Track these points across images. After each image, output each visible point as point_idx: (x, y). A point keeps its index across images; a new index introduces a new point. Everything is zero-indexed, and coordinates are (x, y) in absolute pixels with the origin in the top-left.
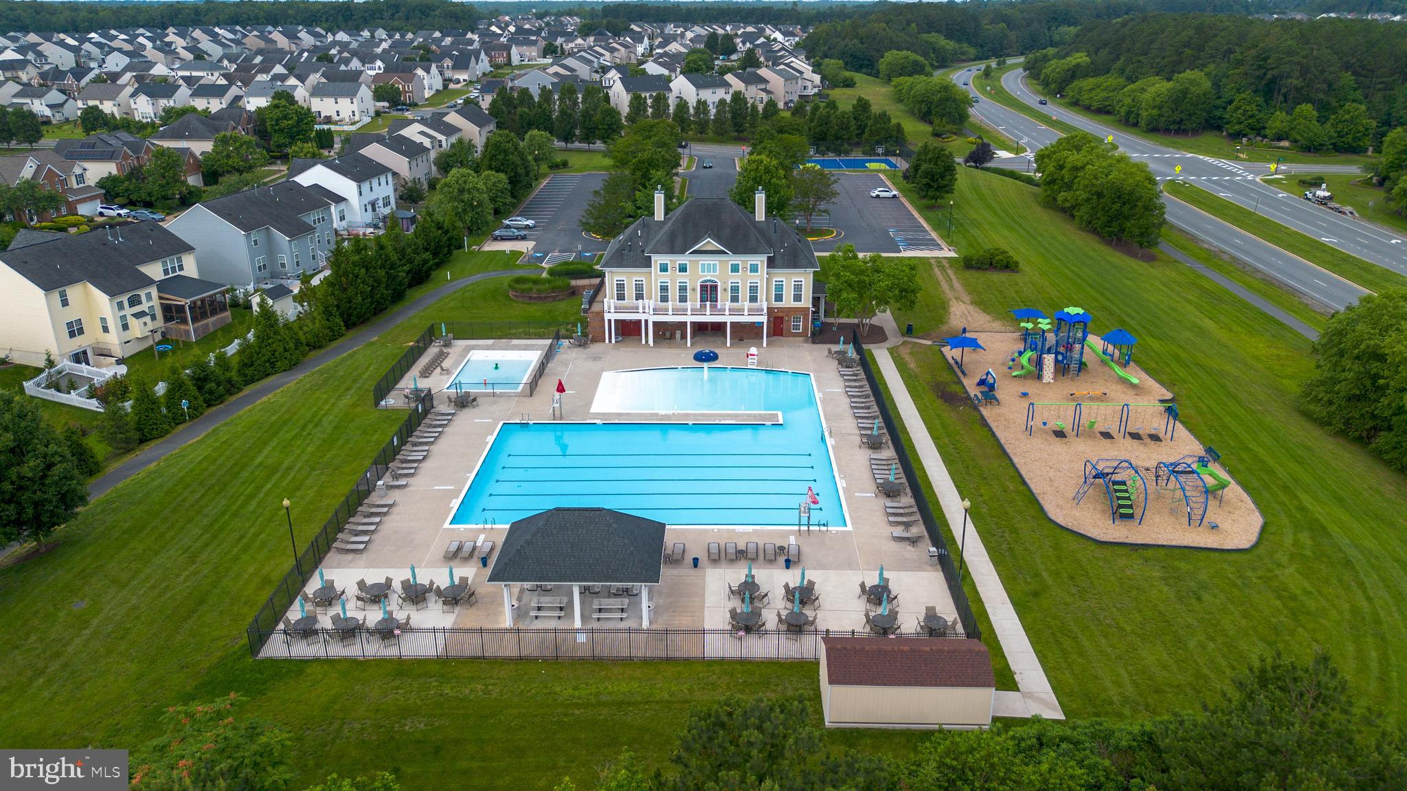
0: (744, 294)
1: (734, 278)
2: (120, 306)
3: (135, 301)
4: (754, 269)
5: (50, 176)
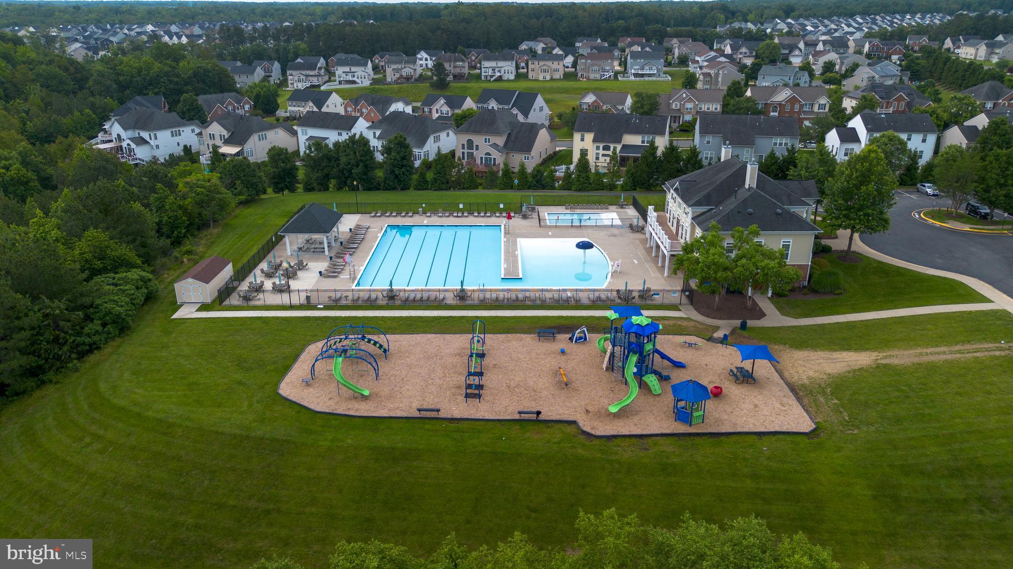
0: (684, 234)
1: (683, 219)
2: (598, 148)
3: (606, 148)
5: (792, 101)
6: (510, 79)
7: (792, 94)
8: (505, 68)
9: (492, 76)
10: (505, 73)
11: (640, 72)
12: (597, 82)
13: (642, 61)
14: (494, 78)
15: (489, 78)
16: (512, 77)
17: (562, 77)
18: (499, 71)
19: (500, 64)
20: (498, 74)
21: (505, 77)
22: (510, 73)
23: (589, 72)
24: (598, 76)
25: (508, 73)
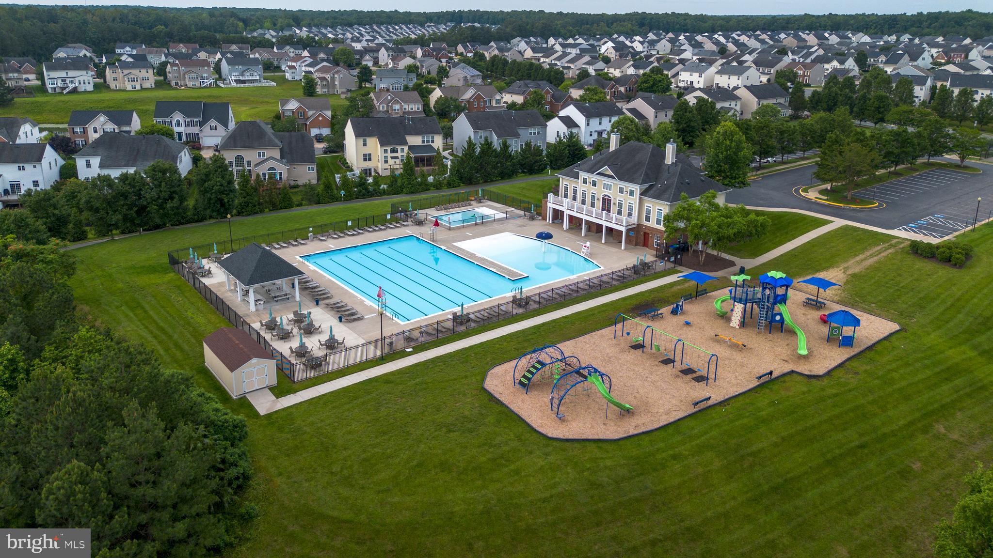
0: (625, 210)
1: (620, 197)
2: (386, 151)
3: (394, 151)
4: (632, 193)
5: (478, 98)
6: (88, 90)
7: (476, 93)
8: (79, 78)
9: (63, 88)
10: (80, 83)
11: (241, 78)
12: (198, 90)
13: (240, 67)
14: (67, 90)
15: (58, 90)
16: (90, 88)
17: (153, 86)
18: (72, 82)
19: (71, 73)
20: (71, 86)
21: (82, 88)
22: (87, 83)
23: (184, 80)
24: (197, 84)
25: (84, 83)
